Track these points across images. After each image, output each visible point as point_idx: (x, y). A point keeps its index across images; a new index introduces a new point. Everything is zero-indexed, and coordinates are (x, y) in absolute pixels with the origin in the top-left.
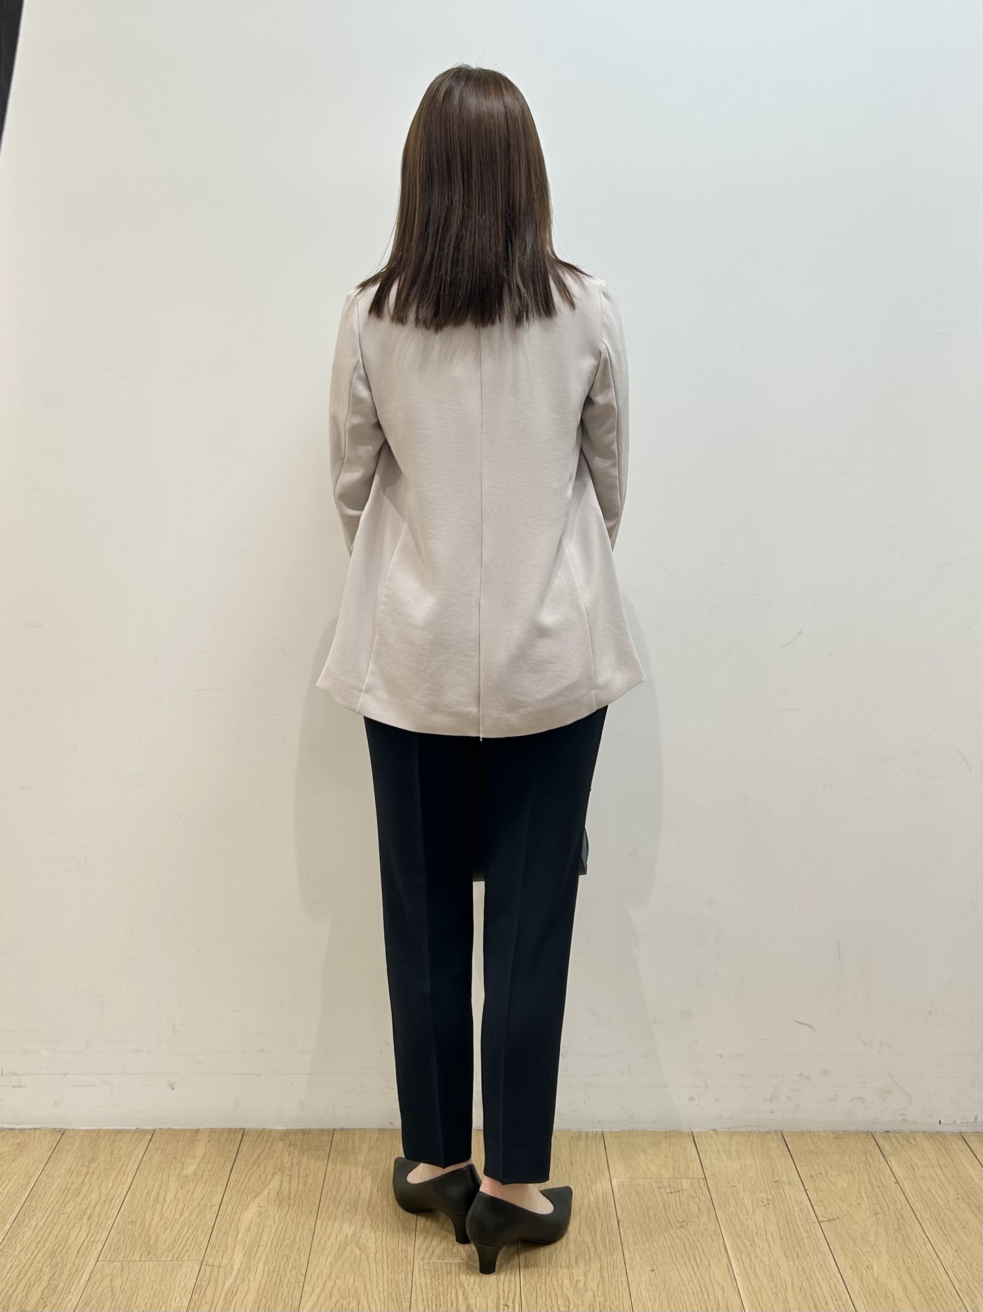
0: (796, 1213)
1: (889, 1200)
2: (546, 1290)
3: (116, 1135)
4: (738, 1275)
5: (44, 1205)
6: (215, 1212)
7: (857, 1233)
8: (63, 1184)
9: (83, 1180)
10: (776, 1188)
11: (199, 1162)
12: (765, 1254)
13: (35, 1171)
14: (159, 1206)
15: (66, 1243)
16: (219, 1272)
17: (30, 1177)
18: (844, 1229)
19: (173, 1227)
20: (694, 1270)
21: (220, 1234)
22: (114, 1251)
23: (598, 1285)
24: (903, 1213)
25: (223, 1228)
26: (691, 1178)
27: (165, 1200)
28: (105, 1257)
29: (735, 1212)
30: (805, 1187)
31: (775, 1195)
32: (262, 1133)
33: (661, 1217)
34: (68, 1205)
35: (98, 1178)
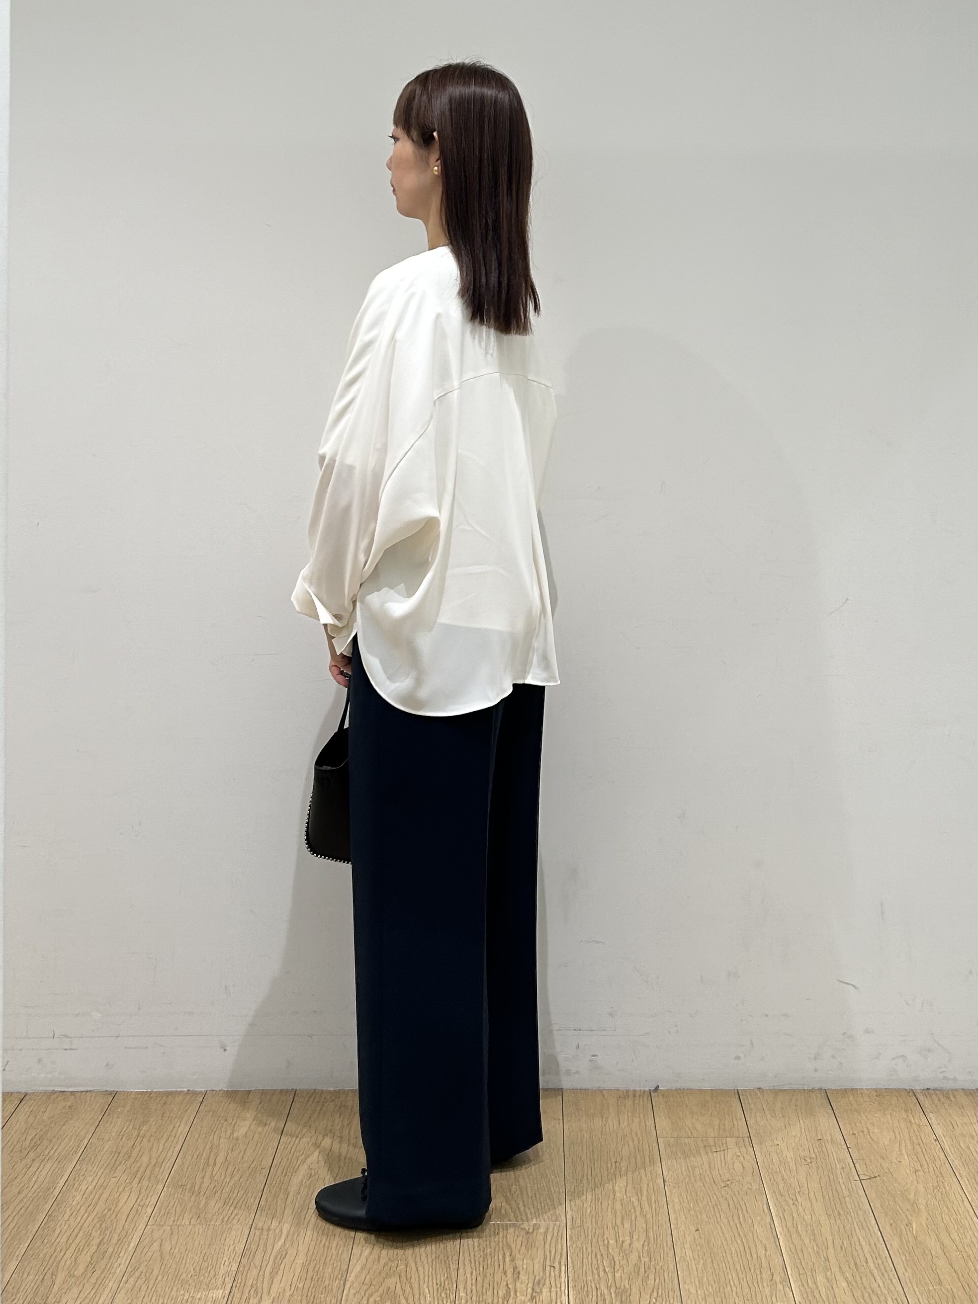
0: (838, 1172)
1: (929, 1158)
2: (592, 1251)
3: (168, 1097)
4: (781, 1234)
5: (94, 1170)
6: (265, 1175)
7: (897, 1190)
8: (113, 1148)
9: (133, 1143)
10: (819, 1147)
11: (249, 1125)
12: (807, 1213)
13: (86, 1134)
14: (210, 1169)
15: (115, 1207)
16: (268, 1235)
17: (81, 1141)
18: (885, 1187)
19: (224, 1191)
20: (737, 1229)
21: (269, 1197)
22: (164, 1215)
23: (643, 1245)
24: (942, 1171)
25: (273, 1191)
26: (737, 1137)
27: (215, 1164)
28: (154, 1222)
29: (778, 1169)
30: (848, 1146)
31: (817, 1154)
32: (312, 1095)
33: (706, 1176)
34: (118, 1168)
35: (149, 1141)
